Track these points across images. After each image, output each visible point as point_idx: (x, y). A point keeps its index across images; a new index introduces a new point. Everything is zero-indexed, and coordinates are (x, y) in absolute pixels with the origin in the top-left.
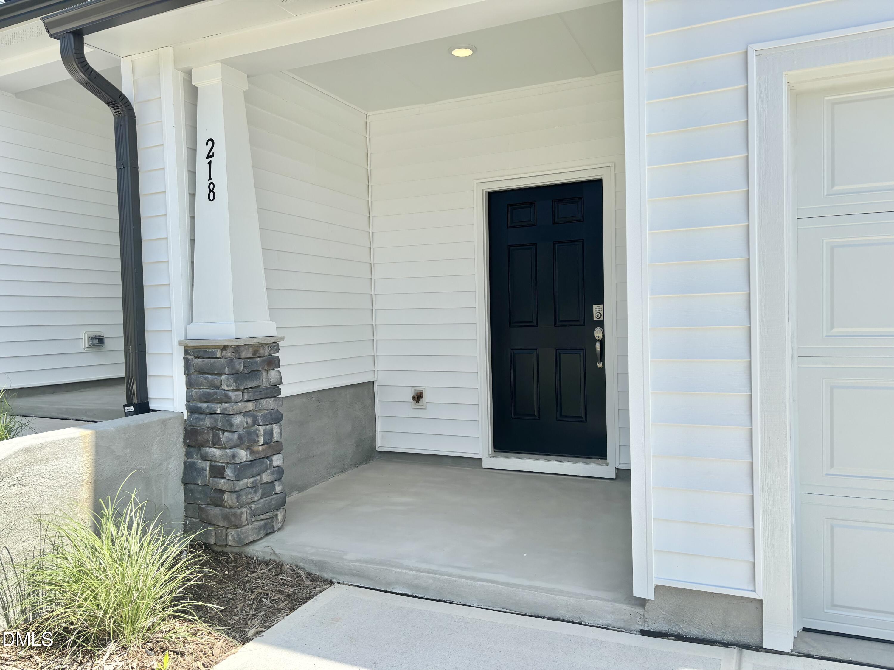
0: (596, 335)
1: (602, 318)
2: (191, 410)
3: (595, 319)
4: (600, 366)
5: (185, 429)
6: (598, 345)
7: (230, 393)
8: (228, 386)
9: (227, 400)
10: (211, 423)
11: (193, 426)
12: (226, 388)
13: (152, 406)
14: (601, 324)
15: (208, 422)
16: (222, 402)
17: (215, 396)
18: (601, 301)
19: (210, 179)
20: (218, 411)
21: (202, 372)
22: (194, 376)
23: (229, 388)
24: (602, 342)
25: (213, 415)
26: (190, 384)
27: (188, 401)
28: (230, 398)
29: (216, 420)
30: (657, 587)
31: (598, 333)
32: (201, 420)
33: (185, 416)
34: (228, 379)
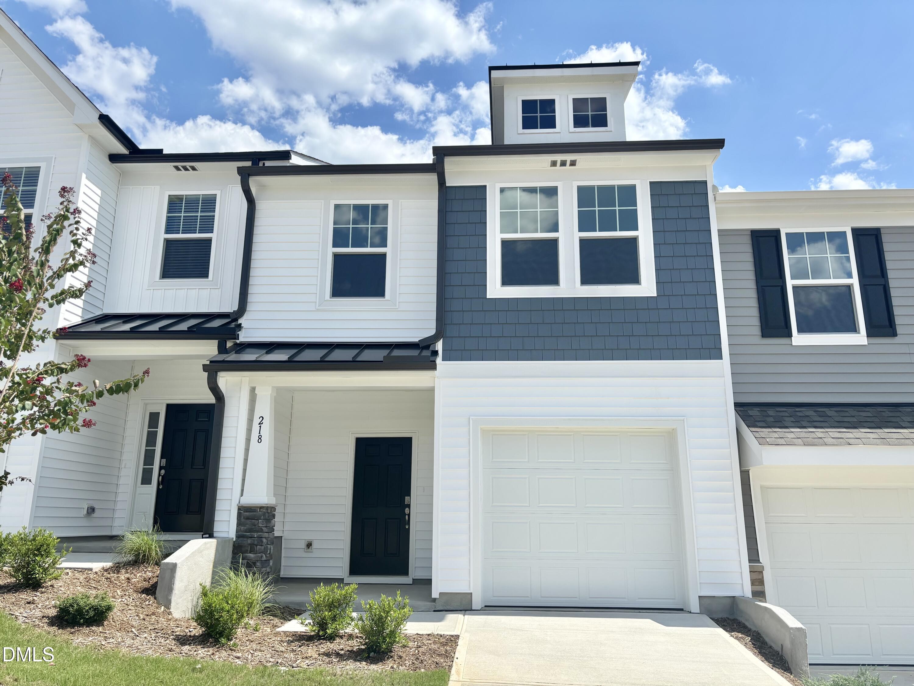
0: (406, 512)
1: (409, 503)
2: (238, 536)
3: (406, 503)
4: (407, 527)
5: (234, 545)
6: (407, 517)
7: (263, 528)
8: (262, 525)
9: (262, 531)
10: (251, 542)
11: (239, 544)
12: (261, 525)
13: (215, 535)
14: (409, 506)
15: (249, 541)
16: (258, 532)
17: (255, 529)
18: (409, 495)
19: (260, 433)
20: (256, 536)
21: (248, 518)
22: (243, 520)
23: (263, 526)
24: (409, 515)
25: (252, 538)
26: (239, 524)
27: (236, 532)
28: (262, 530)
29: (254, 540)
30: (440, 593)
31: (407, 510)
32: (245, 541)
33: (234, 540)
34: (263, 522)
